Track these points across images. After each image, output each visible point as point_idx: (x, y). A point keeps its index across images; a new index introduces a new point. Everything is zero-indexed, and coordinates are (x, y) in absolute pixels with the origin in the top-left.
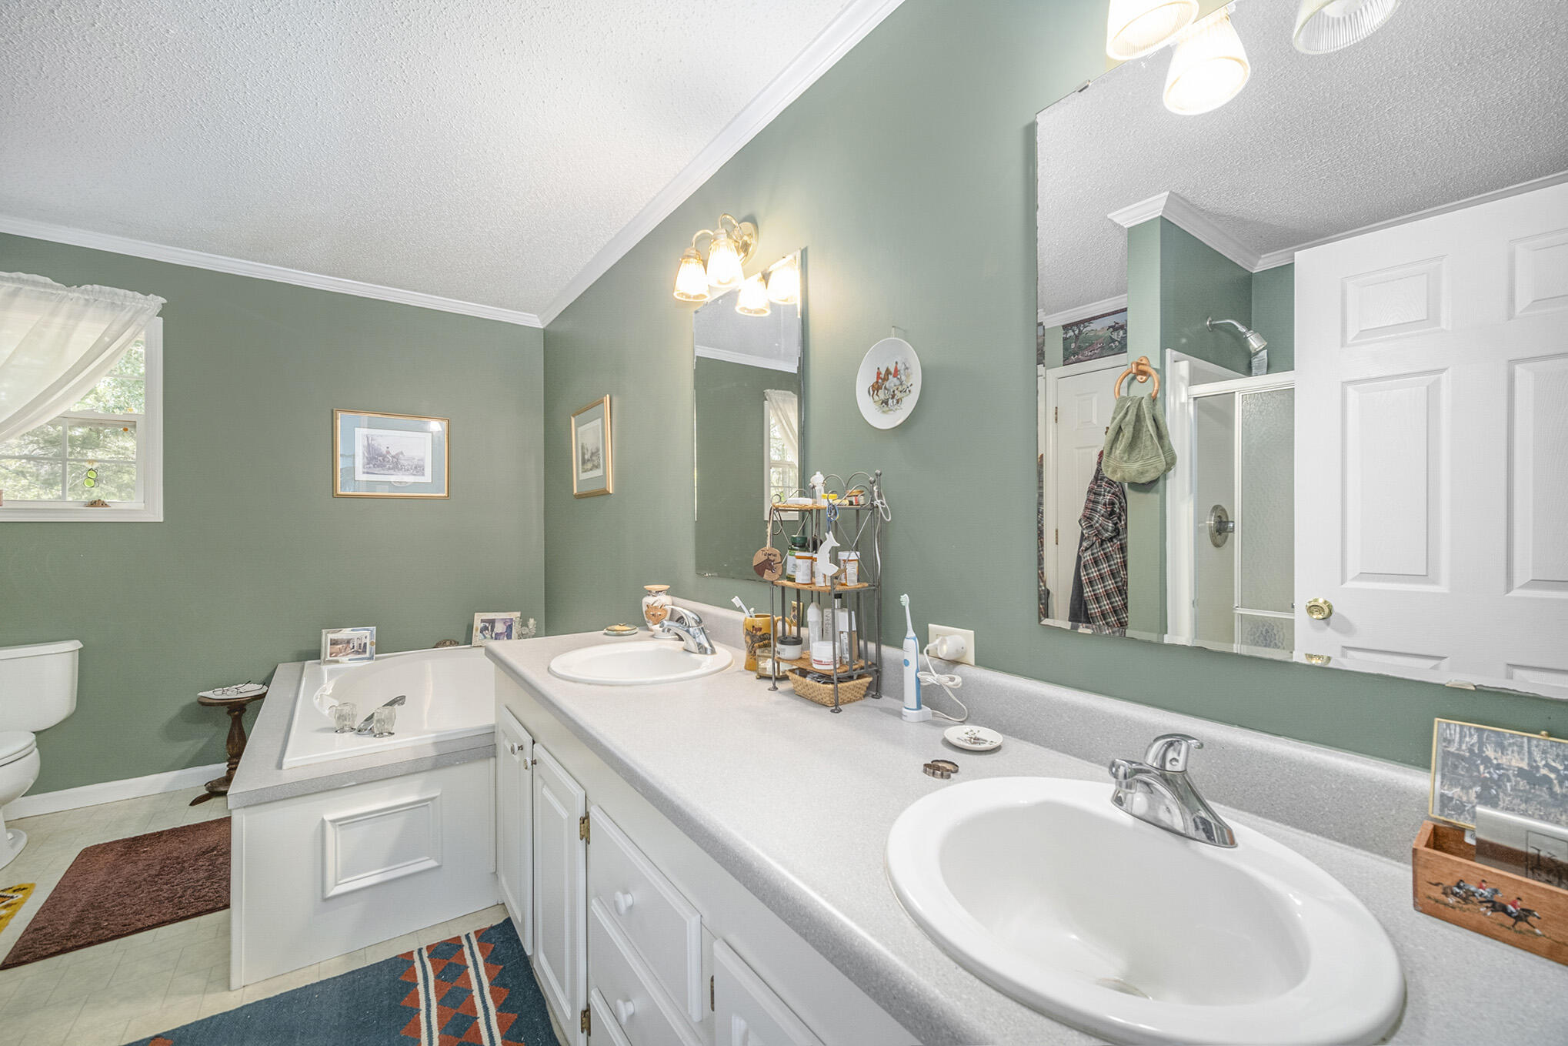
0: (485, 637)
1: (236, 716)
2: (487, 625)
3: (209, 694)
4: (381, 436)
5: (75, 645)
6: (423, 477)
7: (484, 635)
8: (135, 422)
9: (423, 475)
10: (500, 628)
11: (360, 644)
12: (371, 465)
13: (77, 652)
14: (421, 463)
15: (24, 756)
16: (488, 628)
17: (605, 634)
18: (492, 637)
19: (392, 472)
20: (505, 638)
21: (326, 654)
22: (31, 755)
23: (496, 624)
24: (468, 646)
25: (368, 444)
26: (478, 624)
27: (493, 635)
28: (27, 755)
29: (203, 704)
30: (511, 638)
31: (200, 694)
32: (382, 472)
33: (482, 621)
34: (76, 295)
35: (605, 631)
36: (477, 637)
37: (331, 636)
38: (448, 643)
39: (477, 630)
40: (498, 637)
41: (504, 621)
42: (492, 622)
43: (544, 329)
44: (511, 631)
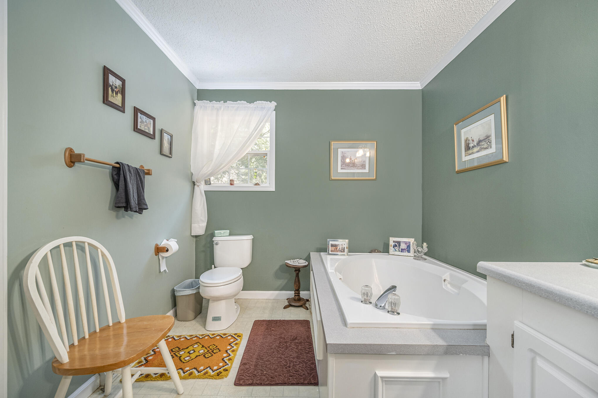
0: (396, 250)
1: (297, 273)
2: (396, 244)
3: (288, 262)
4: (348, 152)
5: (251, 237)
6: (365, 170)
7: (395, 249)
8: (267, 154)
9: (365, 169)
10: (403, 246)
11: (342, 247)
12: (344, 165)
13: (252, 240)
14: (364, 163)
15: (238, 280)
16: (397, 245)
17: (583, 265)
18: (399, 251)
19: (352, 168)
20: (407, 252)
21: (329, 251)
22: (241, 279)
23: (401, 244)
24: (387, 254)
25: (343, 156)
26: (392, 243)
27: (400, 250)
28: (239, 279)
29: (287, 266)
30: (410, 252)
31: (286, 261)
32: (349, 168)
33: (394, 242)
34: (253, 106)
35: (584, 262)
36: (391, 249)
37: (331, 242)
38: (376, 251)
39: (391, 246)
40: (402, 250)
41: (406, 243)
42: (399, 243)
43: (422, 89)
44: (410, 248)
